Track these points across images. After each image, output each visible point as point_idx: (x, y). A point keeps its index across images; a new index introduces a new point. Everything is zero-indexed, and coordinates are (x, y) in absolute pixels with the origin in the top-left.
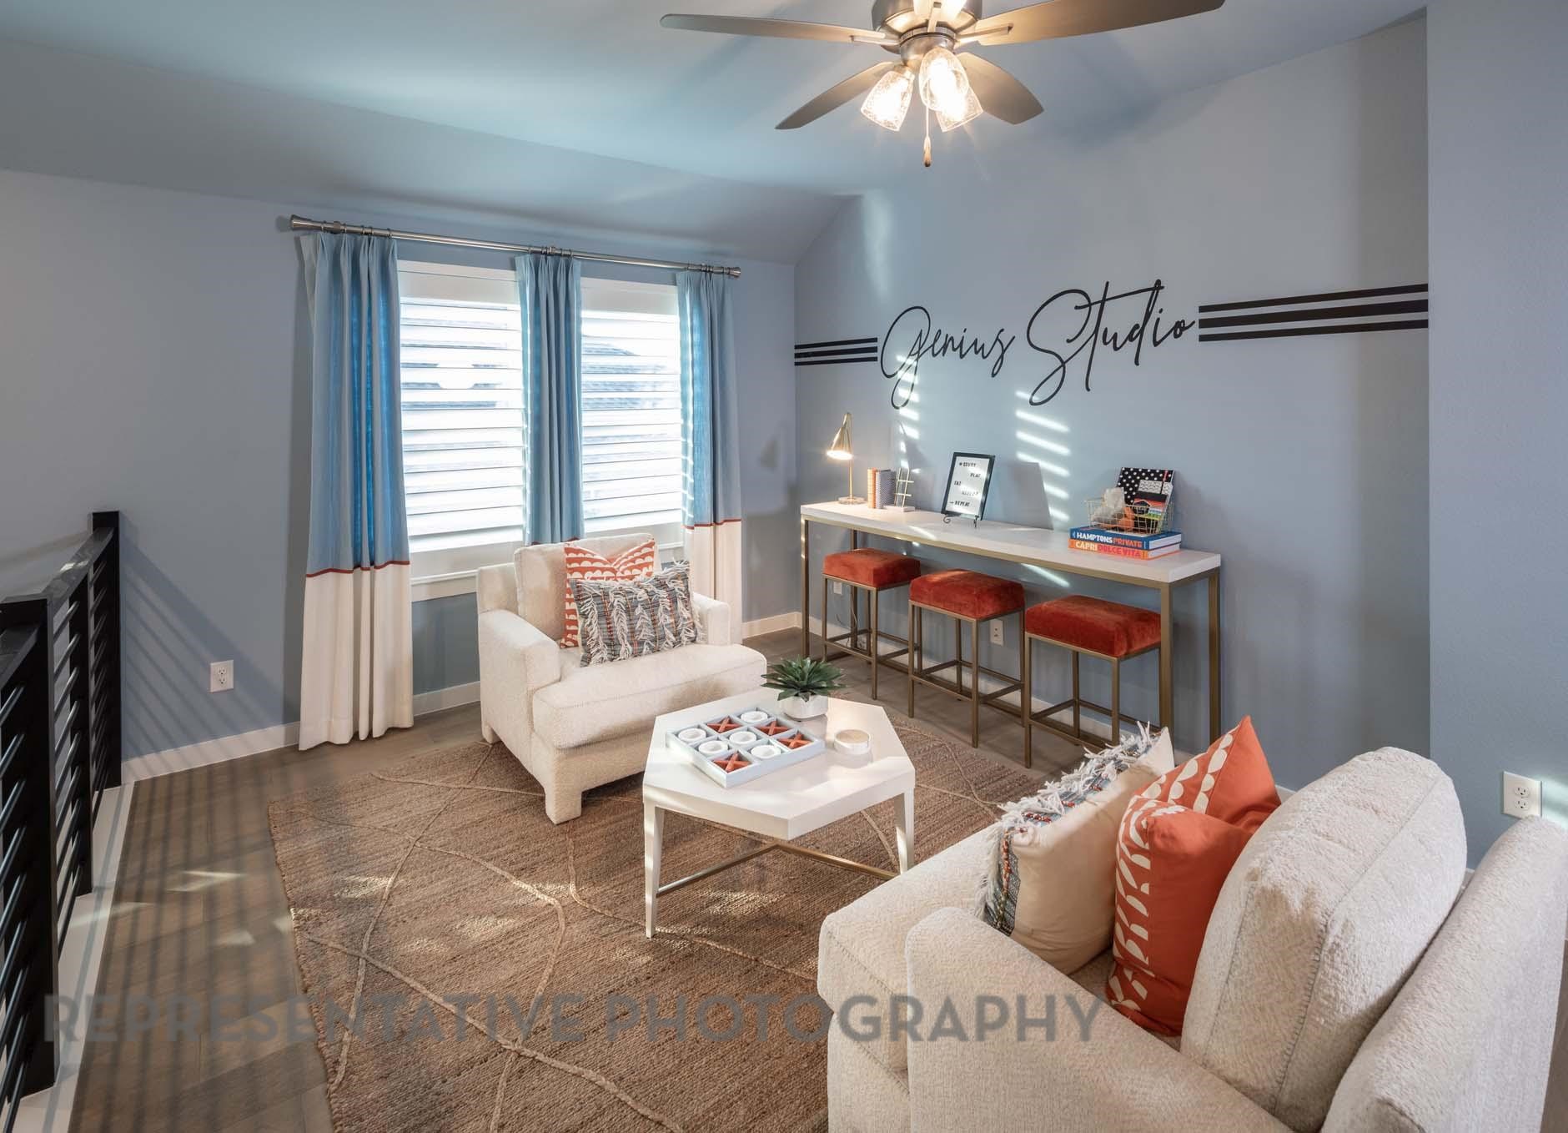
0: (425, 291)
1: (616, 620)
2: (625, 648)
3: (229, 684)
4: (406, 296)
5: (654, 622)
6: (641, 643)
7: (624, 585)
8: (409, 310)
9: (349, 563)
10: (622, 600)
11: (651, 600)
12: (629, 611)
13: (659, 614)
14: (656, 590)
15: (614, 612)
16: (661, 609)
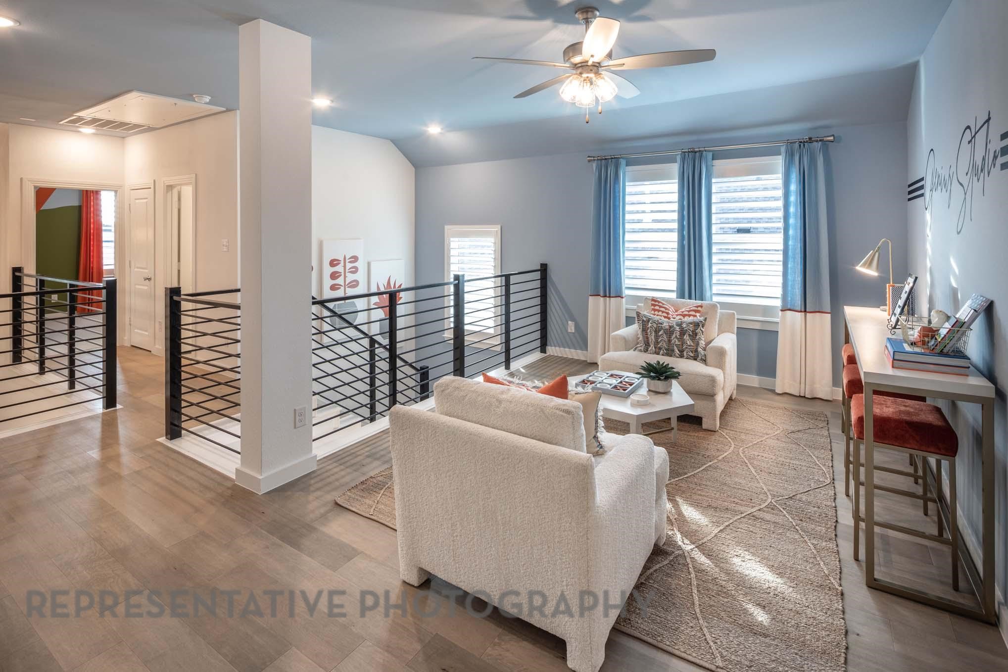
0: (637, 179)
1: (649, 334)
2: (652, 348)
3: (573, 331)
4: (629, 182)
5: (670, 341)
6: (660, 349)
7: (660, 319)
8: (630, 188)
9: (602, 293)
10: (655, 326)
11: (670, 330)
12: (656, 332)
13: (673, 338)
14: (675, 326)
15: (649, 330)
16: (674, 336)
